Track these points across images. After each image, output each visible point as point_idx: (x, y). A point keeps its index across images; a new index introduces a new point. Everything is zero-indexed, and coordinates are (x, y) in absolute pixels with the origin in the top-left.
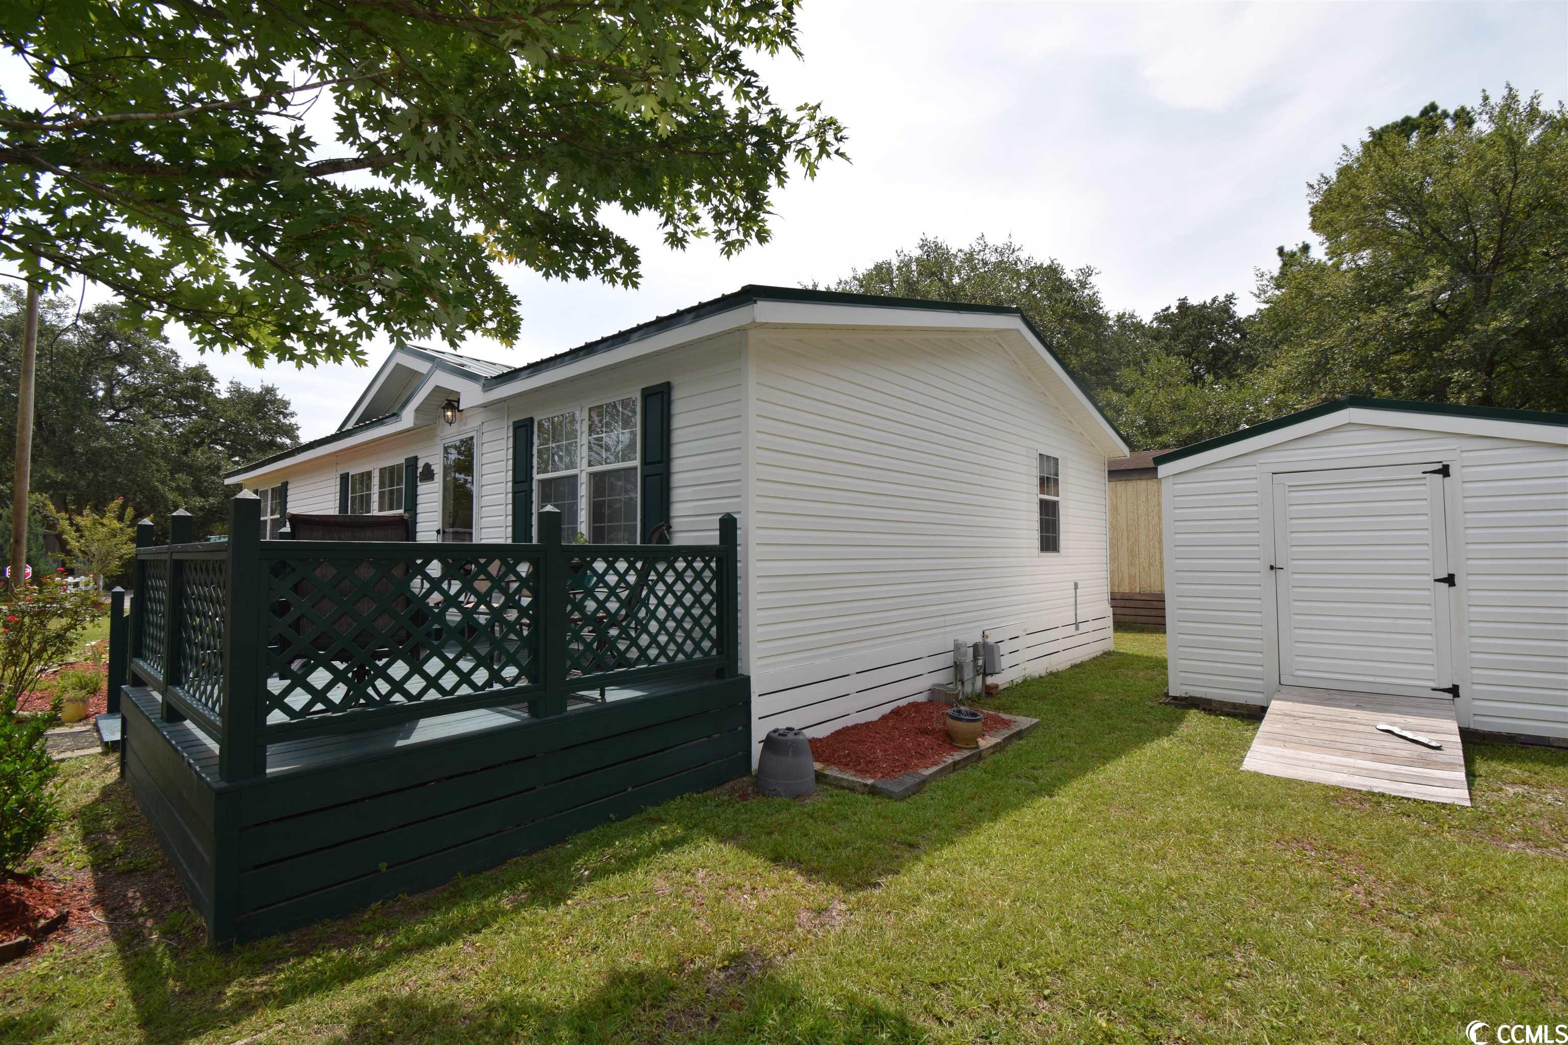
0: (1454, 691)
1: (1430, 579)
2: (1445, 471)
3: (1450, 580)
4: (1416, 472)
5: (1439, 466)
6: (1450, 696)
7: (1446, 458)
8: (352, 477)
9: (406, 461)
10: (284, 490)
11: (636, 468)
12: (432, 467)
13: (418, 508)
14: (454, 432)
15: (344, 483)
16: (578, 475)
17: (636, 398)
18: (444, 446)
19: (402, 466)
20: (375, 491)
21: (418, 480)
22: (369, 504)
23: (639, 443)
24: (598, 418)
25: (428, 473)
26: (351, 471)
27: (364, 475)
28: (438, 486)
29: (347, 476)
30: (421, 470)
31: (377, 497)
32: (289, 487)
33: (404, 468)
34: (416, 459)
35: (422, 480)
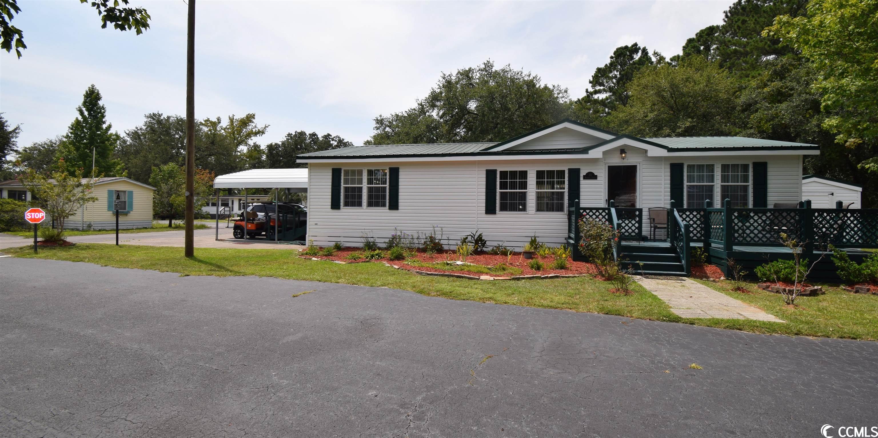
2: (832, 194)
4: (827, 194)
7: (832, 191)
8: (501, 172)
9: (570, 170)
10: (395, 172)
11: (749, 185)
12: (595, 174)
13: (581, 190)
14: (616, 161)
15: (490, 175)
16: (714, 185)
17: (749, 164)
18: (609, 167)
19: (564, 171)
20: (532, 180)
21: (581, 178)
22: (524, 185)
23: (751, 178)
24: (725, 168)
25: (591, 176)
26: (500, 169)
27: (516, 172)
28: (602, 182)
29: (495, 171)
30: (585, 174)
31: (535, 183)
32: (400, 170)
33: (567, 172)
34: (579, 170)
35: (584, 179)
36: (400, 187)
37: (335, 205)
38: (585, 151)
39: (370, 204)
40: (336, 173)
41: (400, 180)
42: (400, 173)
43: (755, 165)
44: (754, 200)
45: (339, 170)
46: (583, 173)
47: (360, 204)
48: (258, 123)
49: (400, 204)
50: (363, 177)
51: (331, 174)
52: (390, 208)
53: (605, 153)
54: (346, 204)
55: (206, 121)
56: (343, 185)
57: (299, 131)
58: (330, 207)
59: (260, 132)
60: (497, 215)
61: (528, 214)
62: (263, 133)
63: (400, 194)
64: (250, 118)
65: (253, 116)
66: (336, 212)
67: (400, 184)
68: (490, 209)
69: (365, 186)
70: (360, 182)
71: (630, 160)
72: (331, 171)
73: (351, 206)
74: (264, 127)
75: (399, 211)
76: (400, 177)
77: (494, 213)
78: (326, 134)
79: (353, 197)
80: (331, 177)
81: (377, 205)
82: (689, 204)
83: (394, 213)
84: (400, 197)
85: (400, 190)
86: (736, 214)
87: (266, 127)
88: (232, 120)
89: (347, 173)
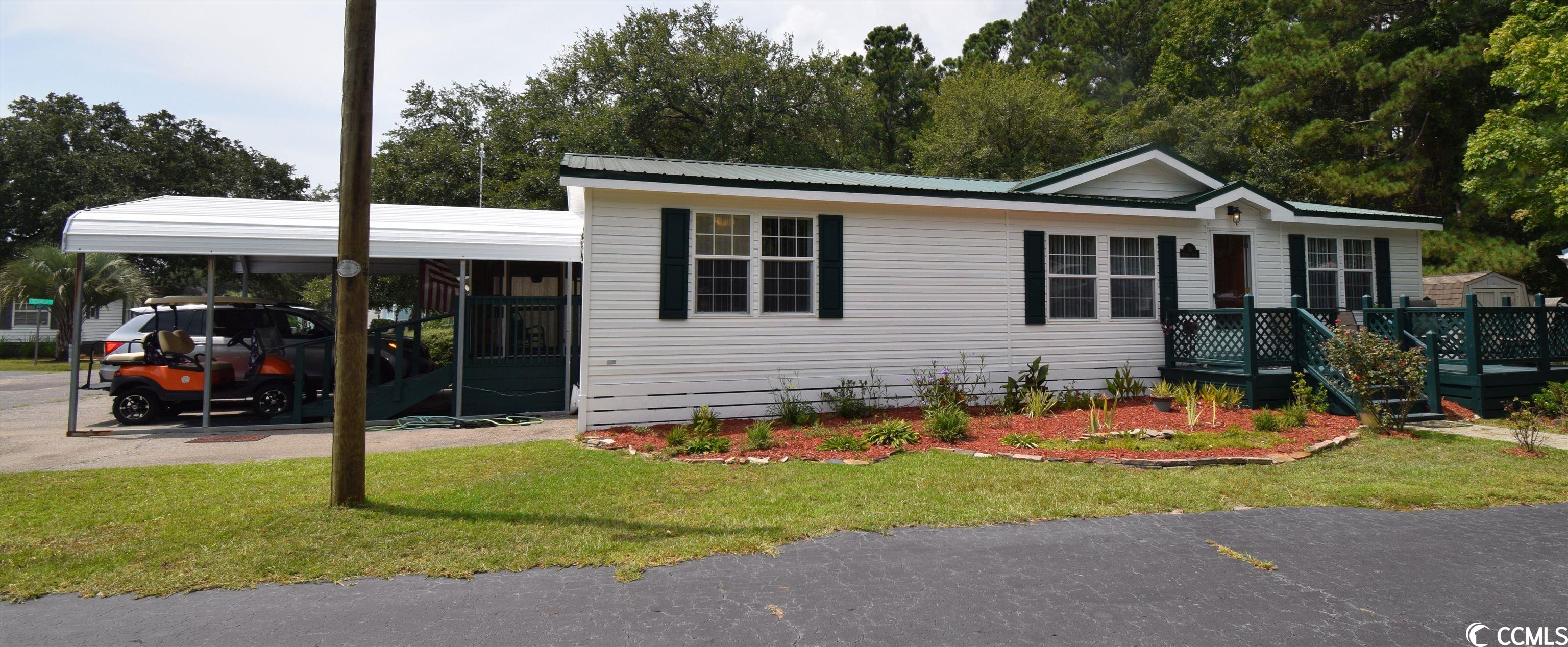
8: (1051, 237)
9: (1160, 238)
10: (832, 227)
11: (1371, 273)
12: (1197, 248)
13: (1179, 276)
14: (1225, 228)
15: (1033, 241)
16: (1337, 272)
17: (1370, 242)
18: (1215, 235)
19: (1152, 240)
20: (1103, 254)
21: (1178, 255)
22: (1091, 266)
24: (1346, 245)
25: (1191, 252)
26: (1050, 231)
27: (1076, 238)
28: (1207, 262)
29: (1041, 234)
30: (1182, 248)
31: (1108, 261)
32: (846, 223)
33: (1156, 242)
34: (1174, 238)
35: (1182, 255)
36: (846, 263)
37: (672, 308)
38: (1189, 204)
39: (769, 306)
40: (676, 221)
41: (846, 247)
42: (846, 230)
43: (1377, 242)
44: (1378, 296)
45: (684, 215)
46: (1180, 246)
47: (741, 305)
49: (846, 305)
50: (751, 236)
51: (658, 223)
52: (822, 315)
54: (704, 305)
56: (693, 256)
58: (657, 313)
60: (1046, 327)
61: (1098, 323)
63: (846, 280)
66: (673, 327)
67: (846, 255)
68: (1034, 316)
69: (755, 258)
70: (743, 246)
71: (1244, 226)
72: (659, 214)
73: (718, 309)
75: (844, 320)
76: (846, 238)
77: (1042, 322)
78: (156, 111)
79: (722, 286)
80: (659, 230)
81: (787, 306)
82: (1311, 301)
83: (831, 325)
84: (846, 288)
85: (846, 271)
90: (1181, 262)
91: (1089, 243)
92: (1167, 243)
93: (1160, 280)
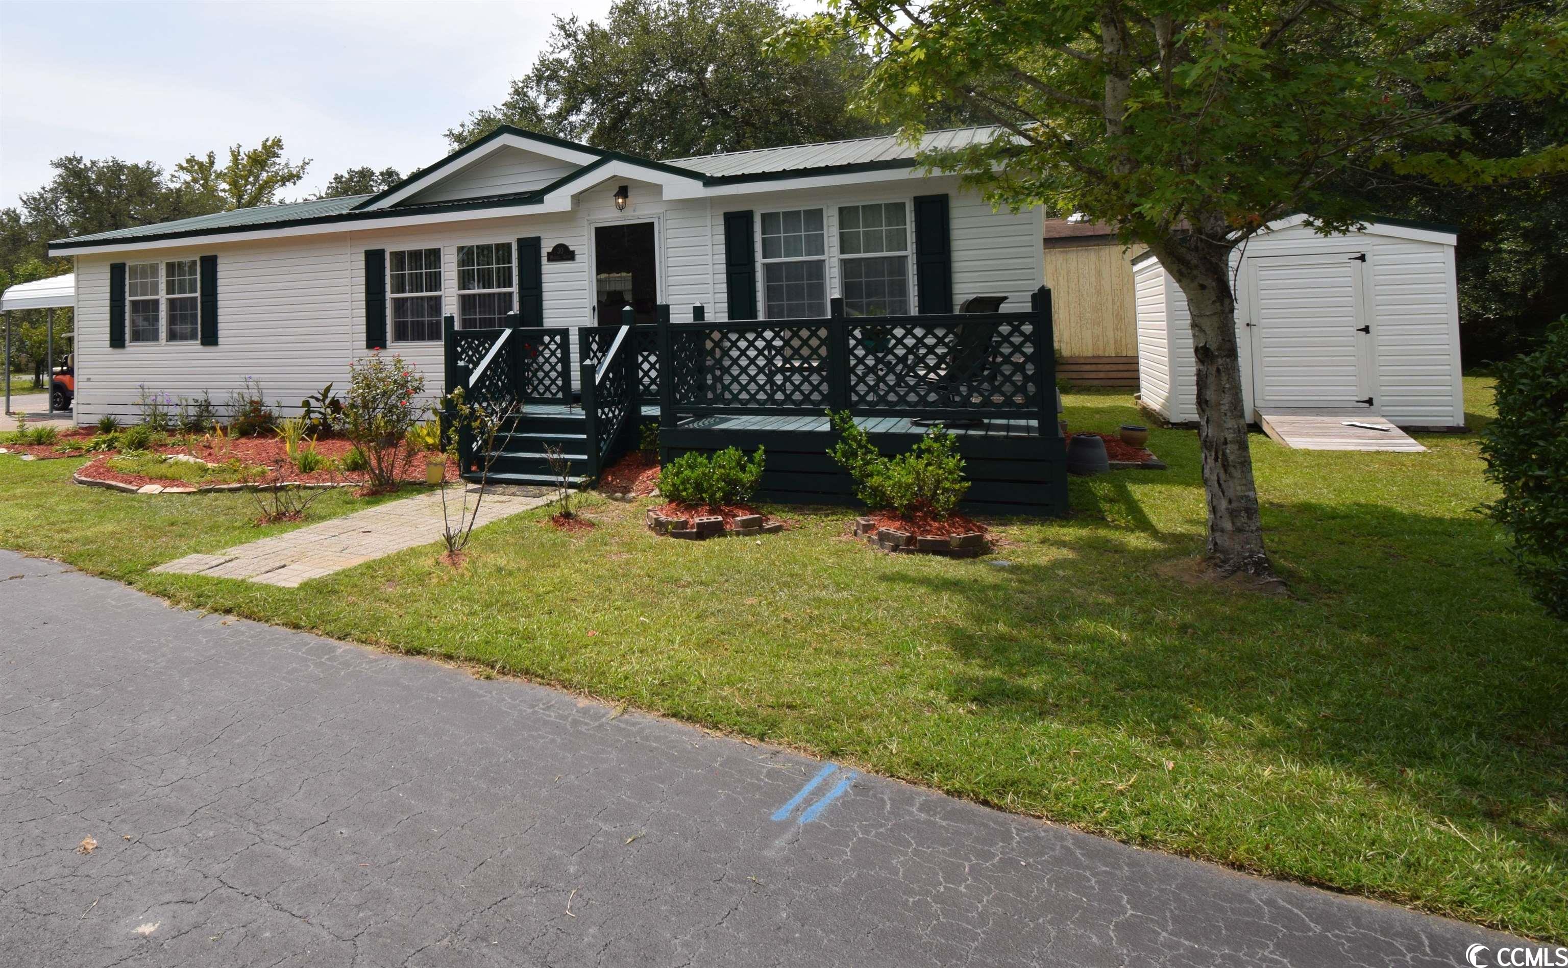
0: (1370, 402)
1: (1353, 329)
2: (1362, 258)
3: (1366, 330)
4: (1344, 258)
5: (1359, 255)
6: (1367, 405)
7: (1363, 249)
8: (391, 253)
9: (520, 241)
10: (209, 265)
11: (906, 257)
12: (571, 248)
13: (545, 287)
14: (609, 215)
15: (374, 260)
16: (824, 261)
17: (904, 204)
18: (597, 229)
19: (509, 246)
20: (449, 268)
21: (544, 260)
22: (435, 282)
23: (911, 238)
24: (846, 215)
25: (563, 254)
26: (390, 247)
28: (585, 266)
29: (381, 252)
30: (550, 250)
31: (455, 274)
32: (219, 261)
33: (514, 248)
34: (538, 239)
35: (549, 260)
36: (220, 297)
37: (117, 341)
38: (536, 197)
39: (172, 335)
40: (118, 272)
41: (220, 282)
42: (220, 268)
43: (921, 203)
44: (921, 295)
46: (547, 247)
47: (155, 336)
48: (288, 158)
49: (221, 333)
50: (159, 279)
51: (108, 275)
52: (204, 343)
53: (577, 199)
54: (135, 337)
55: (188, 161)
57: (357, 168)
58: (108, 342)
59: (292, 177)
60: (389, 351)
62: (299, 178)
63: (220, 311)
64: (272, 149)
65: (278, 143)
66: (118, 354)
67: (220, 289)
68: (375, 338)
69: (163, 297)
70: (158, 288)
71: (639, 211)
72: (108, 270)
73: (142, 340)
74: (300, 164)
75: (219, 346)
76: (220, 275)
77: (383, 346)
80: (108, 282)
81: (183, 335)
82: (770, 311)
83: (210, 351)
84: (220, 318)
85: (220, 304)
86: (857, 333)
87: (305, 164)
88: (235, 156)
89: (133, 270)
90: (548, 268)
91: (434, 256)
92: (529, 248)
93: (520, 293)
